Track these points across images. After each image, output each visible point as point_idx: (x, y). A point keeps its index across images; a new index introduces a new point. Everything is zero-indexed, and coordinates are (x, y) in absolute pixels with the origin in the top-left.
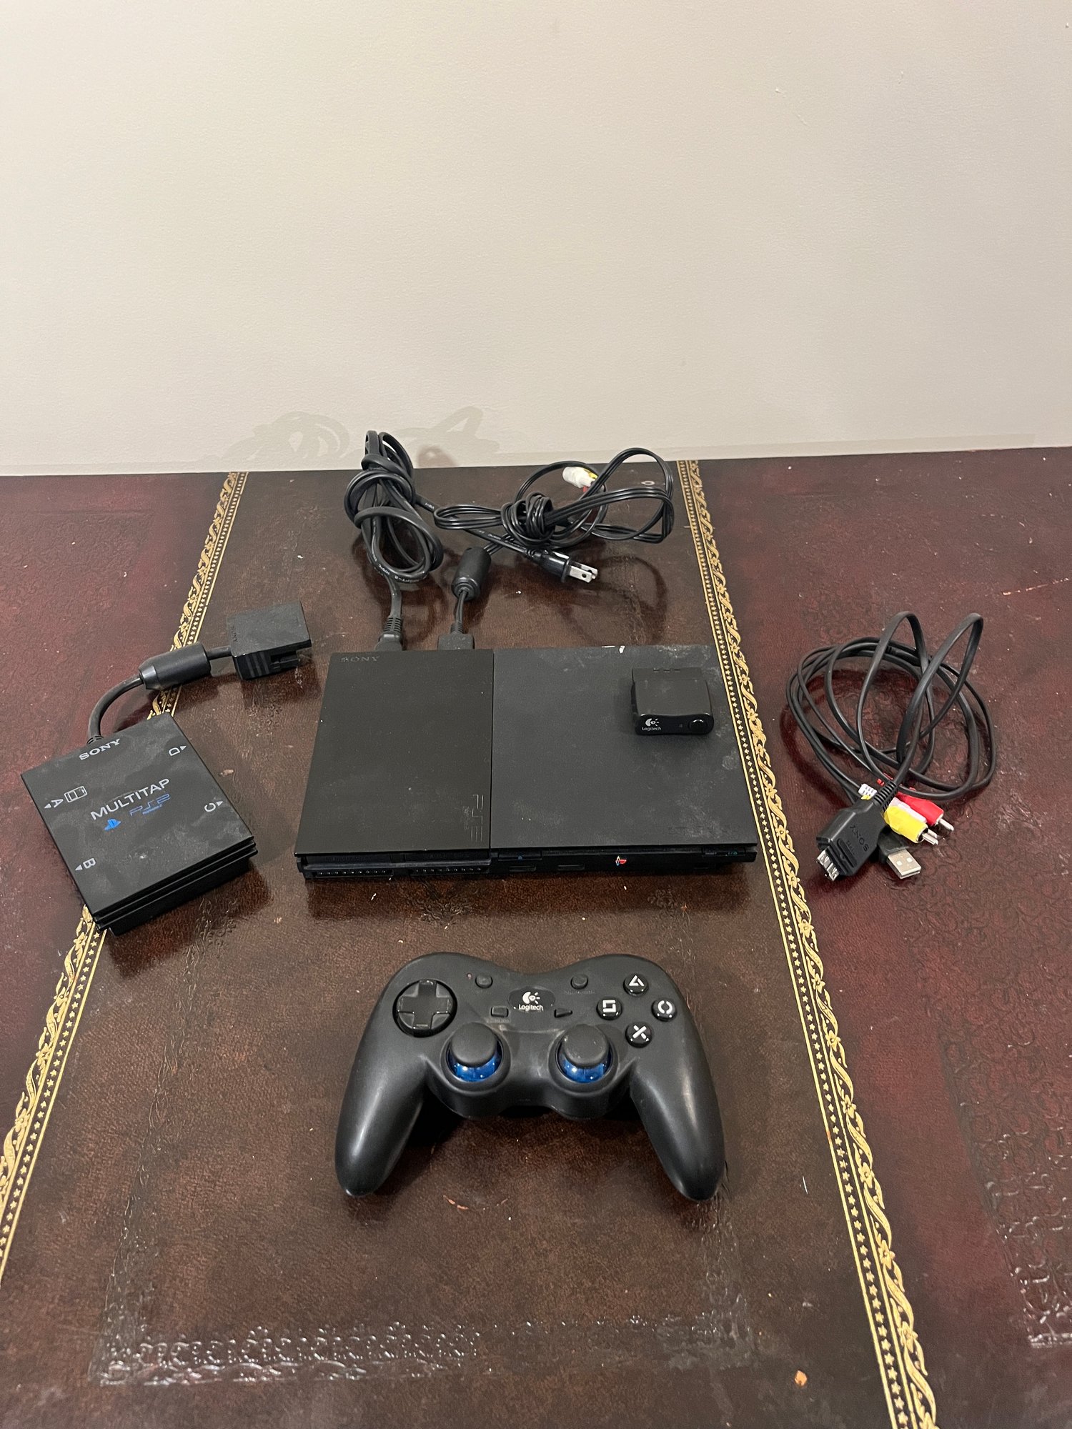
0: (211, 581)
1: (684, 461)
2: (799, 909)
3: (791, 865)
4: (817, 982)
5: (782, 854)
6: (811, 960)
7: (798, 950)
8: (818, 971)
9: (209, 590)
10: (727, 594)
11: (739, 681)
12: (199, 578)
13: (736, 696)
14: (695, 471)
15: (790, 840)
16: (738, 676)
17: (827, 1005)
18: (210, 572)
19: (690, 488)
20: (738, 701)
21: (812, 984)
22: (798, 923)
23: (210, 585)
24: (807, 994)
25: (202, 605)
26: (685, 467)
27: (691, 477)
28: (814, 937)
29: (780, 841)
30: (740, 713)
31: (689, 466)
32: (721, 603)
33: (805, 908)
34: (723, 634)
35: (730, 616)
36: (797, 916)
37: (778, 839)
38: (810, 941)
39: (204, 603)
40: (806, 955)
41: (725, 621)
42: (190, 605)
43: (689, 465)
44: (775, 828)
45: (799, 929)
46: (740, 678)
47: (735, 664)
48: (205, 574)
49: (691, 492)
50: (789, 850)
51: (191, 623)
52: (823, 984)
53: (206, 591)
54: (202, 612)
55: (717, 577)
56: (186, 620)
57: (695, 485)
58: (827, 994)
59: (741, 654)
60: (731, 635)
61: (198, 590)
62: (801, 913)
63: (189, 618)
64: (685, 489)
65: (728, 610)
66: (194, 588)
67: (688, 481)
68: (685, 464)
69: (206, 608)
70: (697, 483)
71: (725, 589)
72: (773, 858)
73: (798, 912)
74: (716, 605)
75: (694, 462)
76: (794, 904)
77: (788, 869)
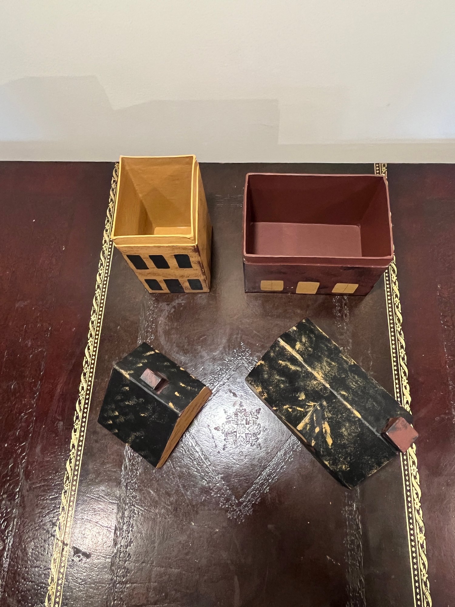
0: (110, 255)
1: (378, 164)
2: (419, 525)
3: (417, 494)
4: (424, 574)
5: (413, 486)
6: (422, 559)
7: (416, 552)
8: (425, 567)
9: (109, 262)
10: (397, 283)
11: (399, 354)
12: (104, 253)
13: (397, 366)
14: (385, 174)
15: (418, 476)
16: (399, 350)
17: (428, 590)
18: (109, 248)
20: (397, 370)
21: (421, 575)
22: (417, 534)
23: (110, 259)
24: (418, 581)
25: (106, 275)
26: (379, 169)
28: (425, 544)
29: (413, 476)
30: (398, 379)
32: (393, 290)
33: (422, 524)
34: (393, 316)
35: (397, 301)
36: (417, 529)
37: (412, 474)
38: (422, 546)
39: (107, 273)
40: (420, 555)
41: (395, 304)
42: (100, 275)
43: (381, 167)
44: (411, 467)
45: (417, 538)
46: (400, 351)
47: (398, 340)
48: (106, 249)
50: (417, 483)
51: (101, 290)
52: (427, 576)
53: (108, 264)
54: (107, 280)
55: (392, 268)
56: (99, 287)
58: (428, 582)
59: (402, 332)
60: (397, 316)
61: (104, 263)
62: (419, 527)
63: (100, 285)
65: (396, 296)
66: (101, 261)
68: (379, 166)
69: (109, 277)
71: (396, 278)
72: (408, 488)
73: (418, 527)
74: (391, 292)
75: (384, 165)
76: (416, 521)
77: (415, 496)
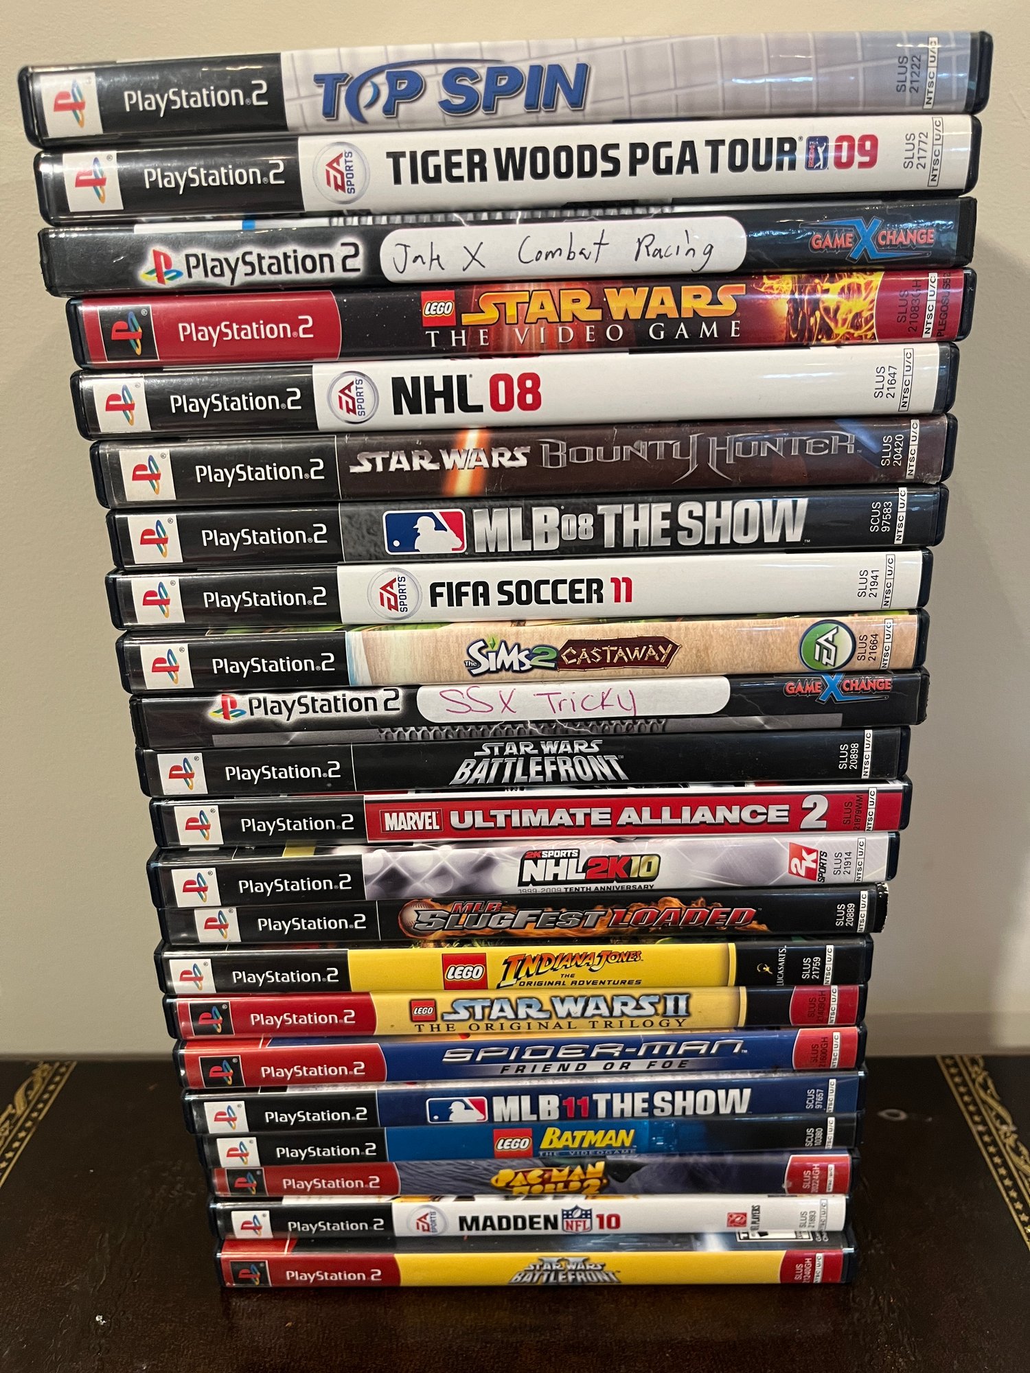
1: (952, 1058)
14: (985, 1087)
19: (989, 1133)
26: (960, 1074)
27: (984, 1102)
31: (970, 1074)
43: (967, 1068)
49: (994, 1143)
57: (998, 1124)
64: (981, 1134)
67: (979, 1113)
68: (956, 1065)
70: (1003, 1122)
75: (974, 1062)
